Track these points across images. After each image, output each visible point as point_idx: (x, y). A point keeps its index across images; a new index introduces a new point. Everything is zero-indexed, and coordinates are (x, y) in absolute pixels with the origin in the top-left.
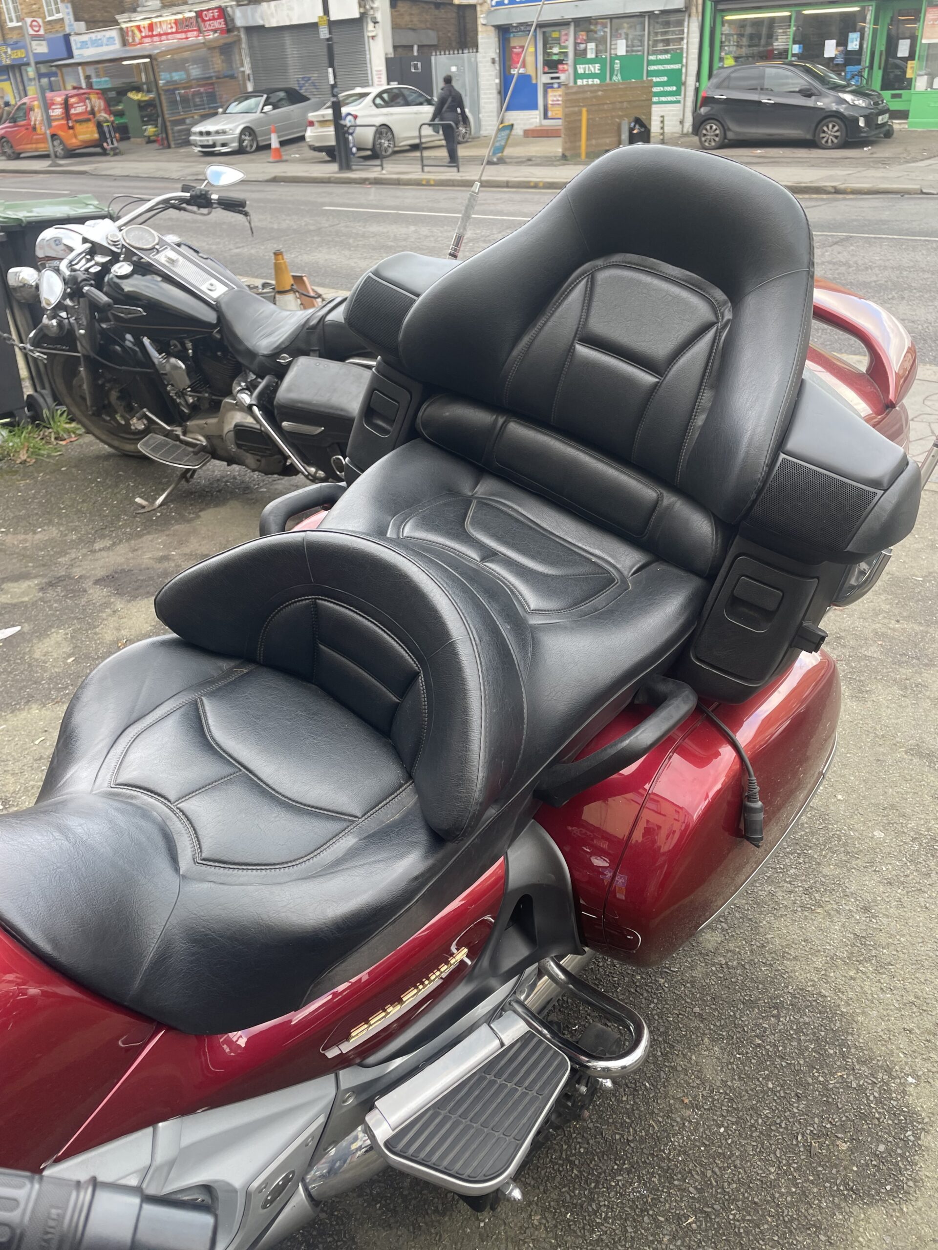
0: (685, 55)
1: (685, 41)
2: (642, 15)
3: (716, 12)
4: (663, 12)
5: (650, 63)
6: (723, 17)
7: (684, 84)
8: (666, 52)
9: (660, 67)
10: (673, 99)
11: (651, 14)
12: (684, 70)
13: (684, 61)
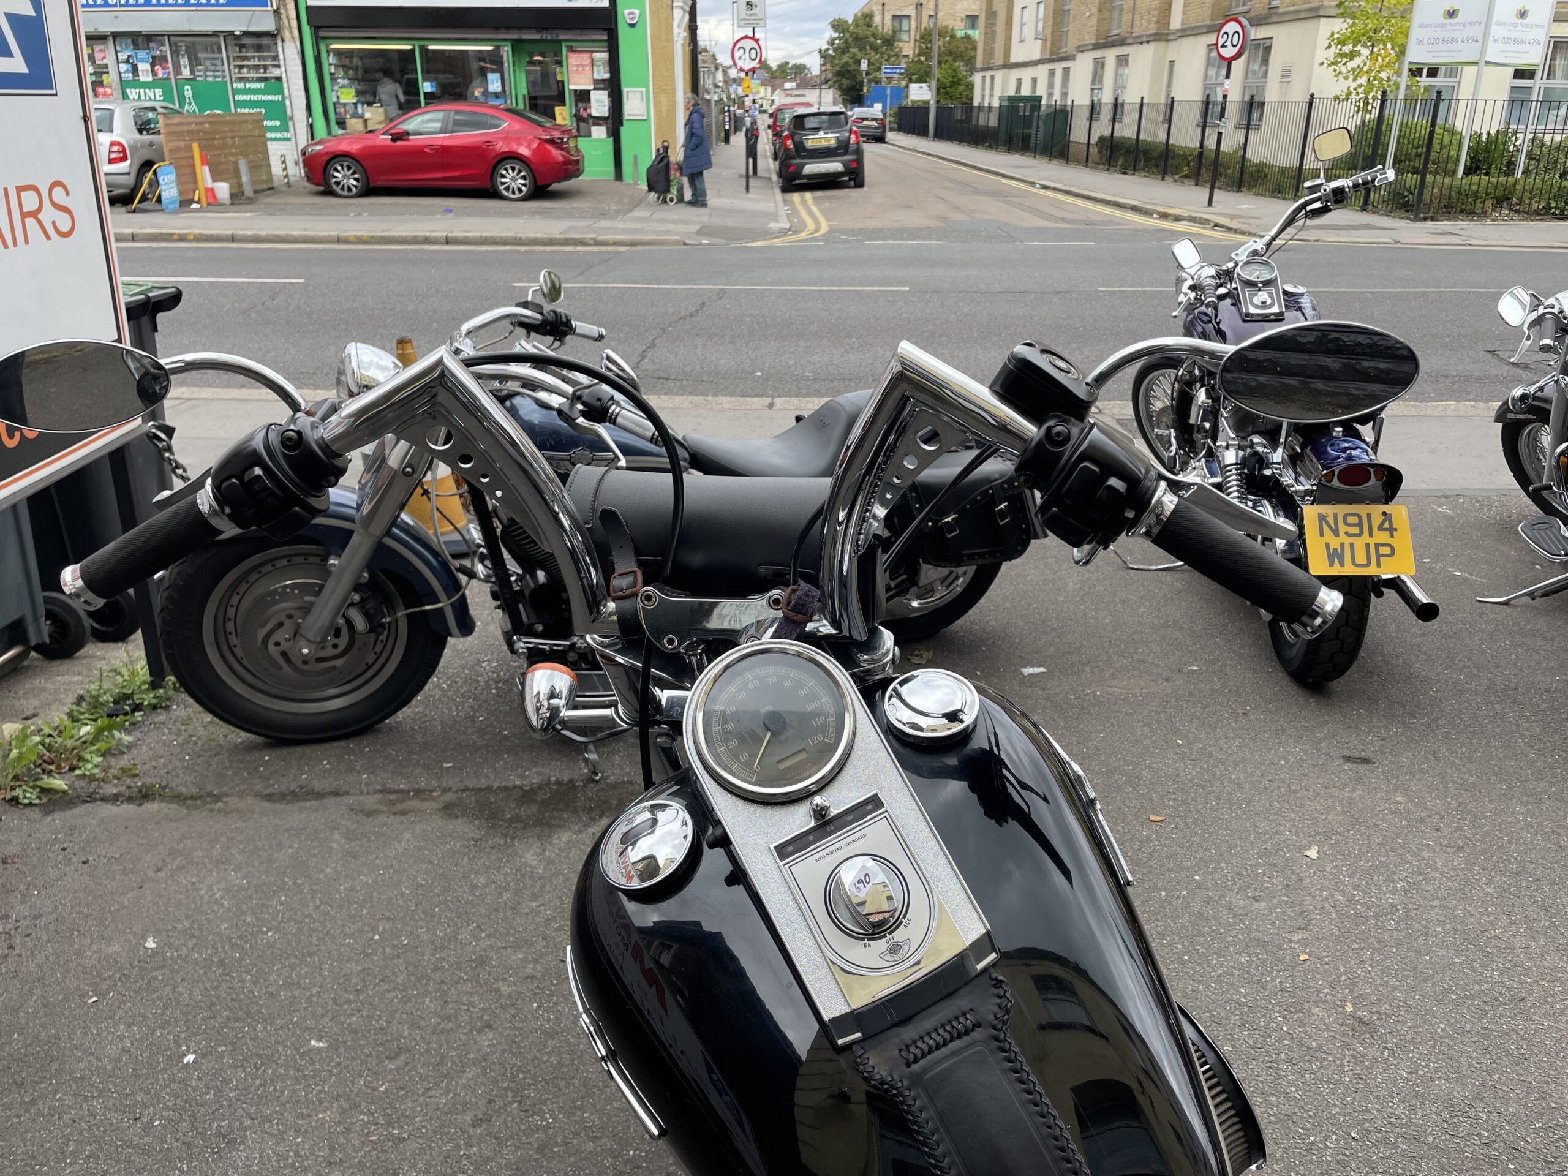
0: (285, 85)
1: (283, 69)
2: (216, 34)
3: (317, 40)
4: (246, 34)
5: (235, 92)
6: (327, 46)
7: (291, 118)
8: (260, 80)
9: (253, 98)
10: (279, 135)
11: (229, 35)
12: (288, 103)
13: (286, 92)
